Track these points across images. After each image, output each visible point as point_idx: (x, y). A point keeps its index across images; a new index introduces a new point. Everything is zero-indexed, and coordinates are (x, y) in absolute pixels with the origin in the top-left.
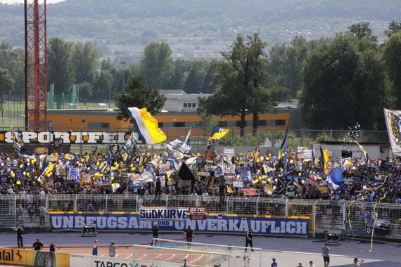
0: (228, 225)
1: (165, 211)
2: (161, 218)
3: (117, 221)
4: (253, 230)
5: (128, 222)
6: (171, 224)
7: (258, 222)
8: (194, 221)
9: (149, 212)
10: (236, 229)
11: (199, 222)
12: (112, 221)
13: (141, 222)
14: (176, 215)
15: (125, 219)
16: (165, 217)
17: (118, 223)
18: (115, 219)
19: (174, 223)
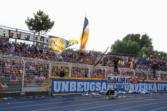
0: (148, 87)
1: (120, 78)
2: (118, 83)
3: (95, 86)
4: (159, 89)
5: (101, 86)
6: (123, 87)
7: (161, 85)
8: (133, 85)
9: (112, 79)
10: (152, 89)
11: (136, 85)
12: (93, 85)
13: (108, 86)
14: (125, 81)
15: (100, 83)
16: (120, 83)
17: (96, 87)
18: (94, 83)
19: (124, 86)
